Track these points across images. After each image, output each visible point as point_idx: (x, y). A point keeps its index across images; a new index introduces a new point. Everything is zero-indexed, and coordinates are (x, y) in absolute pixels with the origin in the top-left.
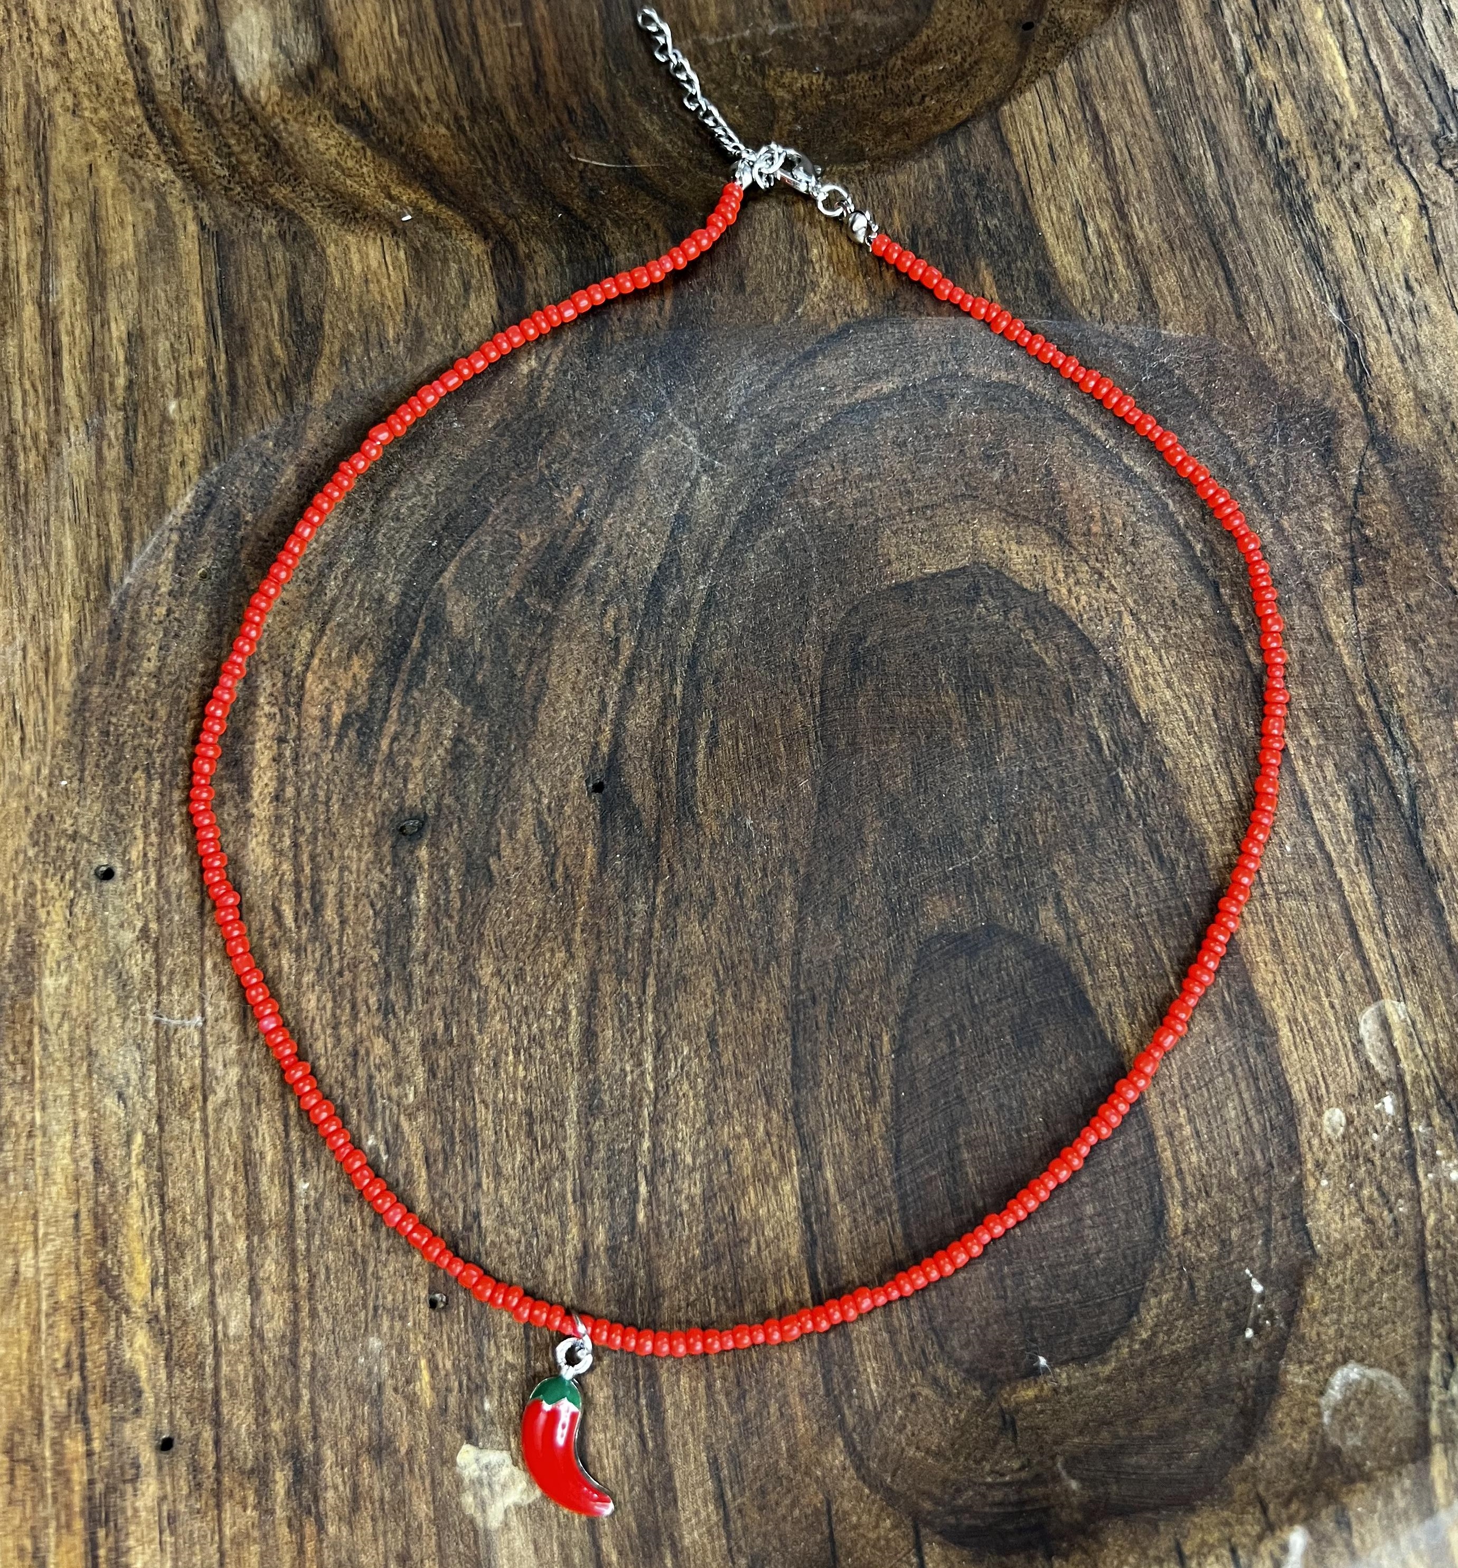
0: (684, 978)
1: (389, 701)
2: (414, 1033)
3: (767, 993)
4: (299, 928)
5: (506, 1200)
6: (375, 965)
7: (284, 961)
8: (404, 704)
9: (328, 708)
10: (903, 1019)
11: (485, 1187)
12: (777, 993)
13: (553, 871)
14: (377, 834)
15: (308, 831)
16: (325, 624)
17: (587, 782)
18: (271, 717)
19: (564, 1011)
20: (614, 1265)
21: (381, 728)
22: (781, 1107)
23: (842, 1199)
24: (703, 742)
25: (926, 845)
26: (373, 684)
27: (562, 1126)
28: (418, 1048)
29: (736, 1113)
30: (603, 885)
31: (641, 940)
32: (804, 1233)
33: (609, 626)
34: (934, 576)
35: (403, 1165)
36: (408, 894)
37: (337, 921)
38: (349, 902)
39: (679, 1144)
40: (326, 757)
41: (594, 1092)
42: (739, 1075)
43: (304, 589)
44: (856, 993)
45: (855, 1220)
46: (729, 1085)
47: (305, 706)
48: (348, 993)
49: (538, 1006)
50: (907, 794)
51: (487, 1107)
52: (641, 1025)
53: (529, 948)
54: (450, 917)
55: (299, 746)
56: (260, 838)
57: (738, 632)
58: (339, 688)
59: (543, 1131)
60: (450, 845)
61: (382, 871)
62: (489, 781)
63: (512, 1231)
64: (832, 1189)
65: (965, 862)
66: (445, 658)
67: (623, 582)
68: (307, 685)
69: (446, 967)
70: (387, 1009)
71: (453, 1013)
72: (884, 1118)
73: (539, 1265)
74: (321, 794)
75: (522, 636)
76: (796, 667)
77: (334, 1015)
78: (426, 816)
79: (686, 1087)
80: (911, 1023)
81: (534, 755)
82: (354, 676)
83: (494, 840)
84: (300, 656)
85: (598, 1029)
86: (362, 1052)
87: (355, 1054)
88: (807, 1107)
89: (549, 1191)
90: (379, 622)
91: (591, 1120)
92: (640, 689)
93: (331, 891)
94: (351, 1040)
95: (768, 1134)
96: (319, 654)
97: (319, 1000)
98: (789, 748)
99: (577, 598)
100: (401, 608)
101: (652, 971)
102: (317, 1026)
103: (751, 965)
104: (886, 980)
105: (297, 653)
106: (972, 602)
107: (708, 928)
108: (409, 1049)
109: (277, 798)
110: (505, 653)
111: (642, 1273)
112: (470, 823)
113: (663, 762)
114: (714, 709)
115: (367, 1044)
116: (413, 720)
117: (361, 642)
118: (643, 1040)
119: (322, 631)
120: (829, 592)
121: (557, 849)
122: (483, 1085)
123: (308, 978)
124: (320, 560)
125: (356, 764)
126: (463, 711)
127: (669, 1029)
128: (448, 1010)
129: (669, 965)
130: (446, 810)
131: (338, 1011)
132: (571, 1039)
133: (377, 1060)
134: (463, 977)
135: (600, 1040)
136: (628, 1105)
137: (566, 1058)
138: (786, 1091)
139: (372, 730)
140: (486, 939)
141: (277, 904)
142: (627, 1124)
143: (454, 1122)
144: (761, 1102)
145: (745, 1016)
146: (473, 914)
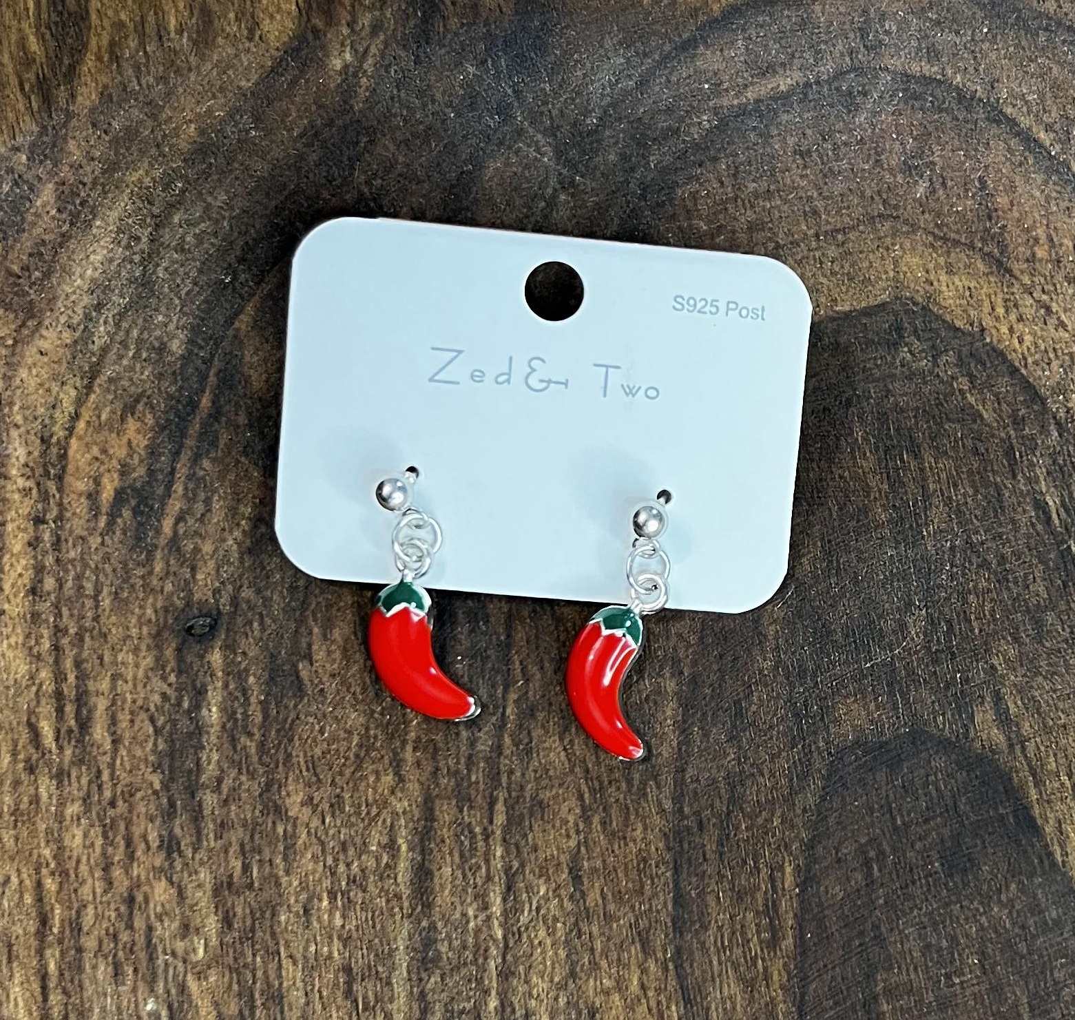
0: (541, 803)
1: (173, 472)
2: (204, 875)
3: (644, 820)
4: (61, 748)
6: (155, 793)
7: (42, 790)
8: (190, 477)
9: (97, 481)
10: (810, 846)
12: (657, 820)
14: (159, 633)
15: (72, 631)
16: (93, 379)
18: (26, 492)
19: (391, 846)
21: (163, 505)
22: (660, 955)
25: (838, 636)
26: (153, 452)
27: (389, 983)
28: (209, 893)
29: (604, 964)
31: (488, 760)
36: (197, 707)
37: (109, 740)
38: (124, 718)
39: (533, 1002)
40: (95, 541)
41: (428, 943)
42: (608, 918)
43: (67, 337)
44: (752, 817)
46: (595, 930)
47: (68, 479)
48: (122, 828)
49: (358, 840)
50: (816, 577)
51: (295, 963)
52: (487, 861)
53: (348, 772)
54: (250, 735)
55: (61, 528)
56: (13, 640)
58: (110, 458)
59: (365, 990)
60: (250, 647)
61: (164, 678)
65: (886, 657)
66: (242, 419)
68: (71, 453)
69: (244, 795)
70: (170, 846)
71: (253, 850)
72: (785, 965)
74: (89, 587)
77: (104, 854)
78: (219, 612)
79: (542, 933)
80: (820, 850)
82: (129, 442)
83: (304, 641)
84: (61, 418)
85: (434, 867)
86: (140, 898)
87: (131, 901)
88: (691, 953)
90: (160, 376)
91: (424, 975)
93: (102, 704)
94: (127, 883)
95: (643, 987)
96: (86, 415)
97: (85, 836)
100: (187, 358)
101: (501, 795)
102: (83, 868)
103: (624, 785)
104: (789, 800)
105: (57, 414)
106: (894, 345)
107: (571, 744)
108: (199, 894)
109: (33, 591)
112: (275, 620)
115: (146, 888)
116: (202, 496)
117: (137, 401)
118: (489, 878)
119: (89, 388)
122: (290, 937)
123: (73, 809)
124: (86, 300)
125: (132, 549)
127: (522, 865)
128: (247, 848)
129: (522, 788)
130: (244, 606)
131: (110, 849)
132: (400, 879)
133: (159, 909)
134: (266, 806)
135: (436, 880)
136: (471, 957)
137: (394, 903)
138: (667, 936)
139: (152, 509)
140: (294, 760)
141: (33, 720)
142: (470, 981)
143: (254, 983)
144: (635, 949)
145: (616, 847)
146: (278, 731)
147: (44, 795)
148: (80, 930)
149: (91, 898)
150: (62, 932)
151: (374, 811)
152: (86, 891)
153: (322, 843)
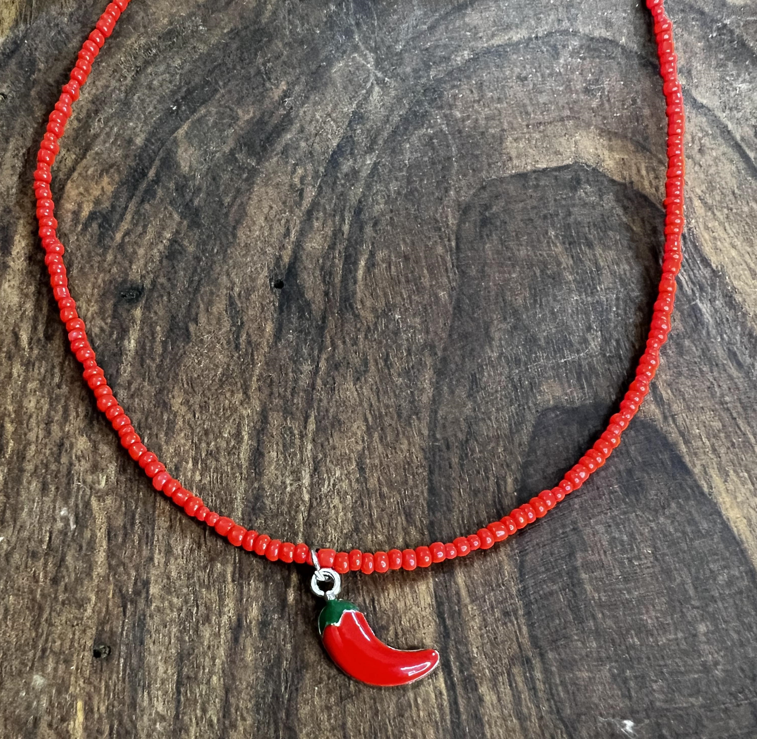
0: (339, 421)
1: (127, 207)
3: (408, 438)
4: (31, 348)
5: (174, 574)
7: (15, 371)
8: (137, 212)
9: (80, 205)
10: (524, 467)
11: (156, 561)
12: (417, 438)
13: (238, 337)
14: (104, 294)
16: (86, 150)
17: (271, 280)
19: (238, 436)
20: (263, 637)
21: (117, 225)
22: (418, 524)
23: (472, 601)
24: (363, 263)
25: (542, 343)
26: (116, 196)
29: (379, 525)
30: (278, 351)
31: (305, 391)
32: (437, 625)
33: (296, 180)
34: (544, 170)
35: (88, 534)
36: (121, 338)
40: (73, 238)
41: (258, 498)
42: (383, 496)
43: (76, 124)
44: (483, 444)
45: (484, 620)
46: (373, 503)
47: (62, 201)
48: (63, 401)
49: (216, 430)
50: (526, 307)
52: (301, 452)
53: (213, 389)
54: (153, 359)
56: (12, 283)
57: (393, 195)
58: (90, 194)
60: (160, 309)
61: (104, 319)
62: (195, 270)
63: (175, 600)
64: (464, 593)
65: (575, 356)
66: (172, 185)
67: (311, 153)
68: (67, 188)
69: (145, 394)
71: (146, 427)
73: (196, 631)
75: (232, 180)
76: (437, 221)
77: (48, 414)
78: (143, 288)
79: (336, 501)
80: (531, 469)
81: (231, 258)
82: (103, 188)
83: (193, 311)
84: (64, 170)
85: (266, 452)
86: (67, 445)
87: (61, 445)
88: (441, 526)
89: (211, 571)
90: (126, 156)
91: (253, 517)
92: (316, 224)
94: (60, 434)
96: (79, 169)
97: (38, 402)
98: (431, 272)
99: (275, 159)
100: (145, 148)
102: (33, 421)
103: (396, 416)
104: (510, 437)
105: (62, 166)
106: (574, 189)
107: (361, 387)
109: (30, 258)
110: (218, 188)
111: (289, 647)
112: (177, 297)
113: (331, 274)
114: (373, 244)
115: (72, 439)
116: (142, 223)
117: (111, 167)
118: (302, 462)
119: (83, 155)
120: (465, 175)
121: (242, 323)
123: (32, 385)
124: (89, 106)
125: (95, 245)
126: (180, 223)
127: (325, 456)
128: (142, 425)
129: (327, 411)
130: (159, 286)
131: (53, 413)
132: (242, 455)
133: (79, 453)
134: (158, 402)
135: (267, 459)
136: (286, 510)
137: (236, 469)
138: (423, 512)
139: (110, 226)
140: (180, 377)
141: (17, 329)
142: (284, 525)
143: (136, 508)
144: (401, 519)
145: (389, 453)
146: (171, 359)
147: (15, 374)
148: (24, 458)
149: (34, 439)
150: (11, 458)
151: (229, 413)
152: (32, 436)
153: (192, 428)
